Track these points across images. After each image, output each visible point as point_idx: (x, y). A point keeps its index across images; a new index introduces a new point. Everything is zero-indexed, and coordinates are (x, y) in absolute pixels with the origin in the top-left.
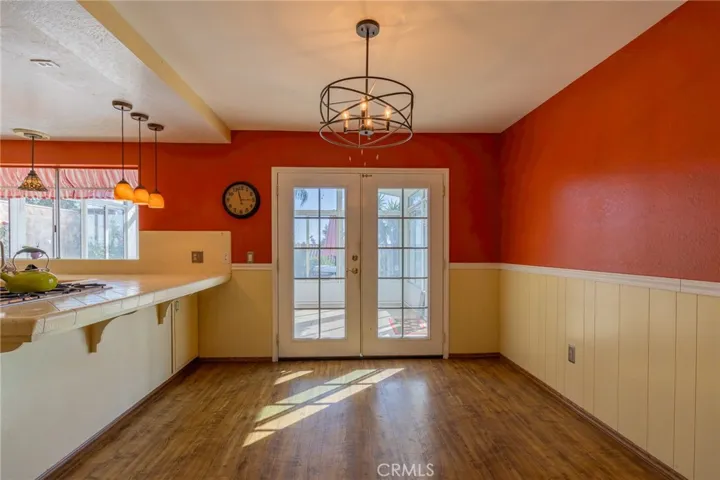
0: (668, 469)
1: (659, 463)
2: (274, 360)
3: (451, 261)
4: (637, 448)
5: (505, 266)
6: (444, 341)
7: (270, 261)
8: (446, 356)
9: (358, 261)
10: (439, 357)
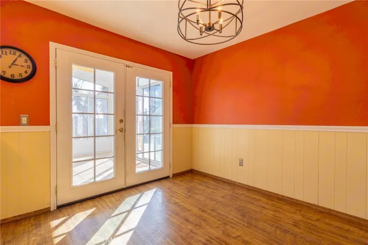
0: (293, 199)
1: (289, 198)
2: (52, 210)
3: (173, 123)
4: (278, 194)
5: (194, 126)
6: (170, 168)
7: (48, 123)
8: (171, 176)
9: (123, 124)
10: (168, 177)
